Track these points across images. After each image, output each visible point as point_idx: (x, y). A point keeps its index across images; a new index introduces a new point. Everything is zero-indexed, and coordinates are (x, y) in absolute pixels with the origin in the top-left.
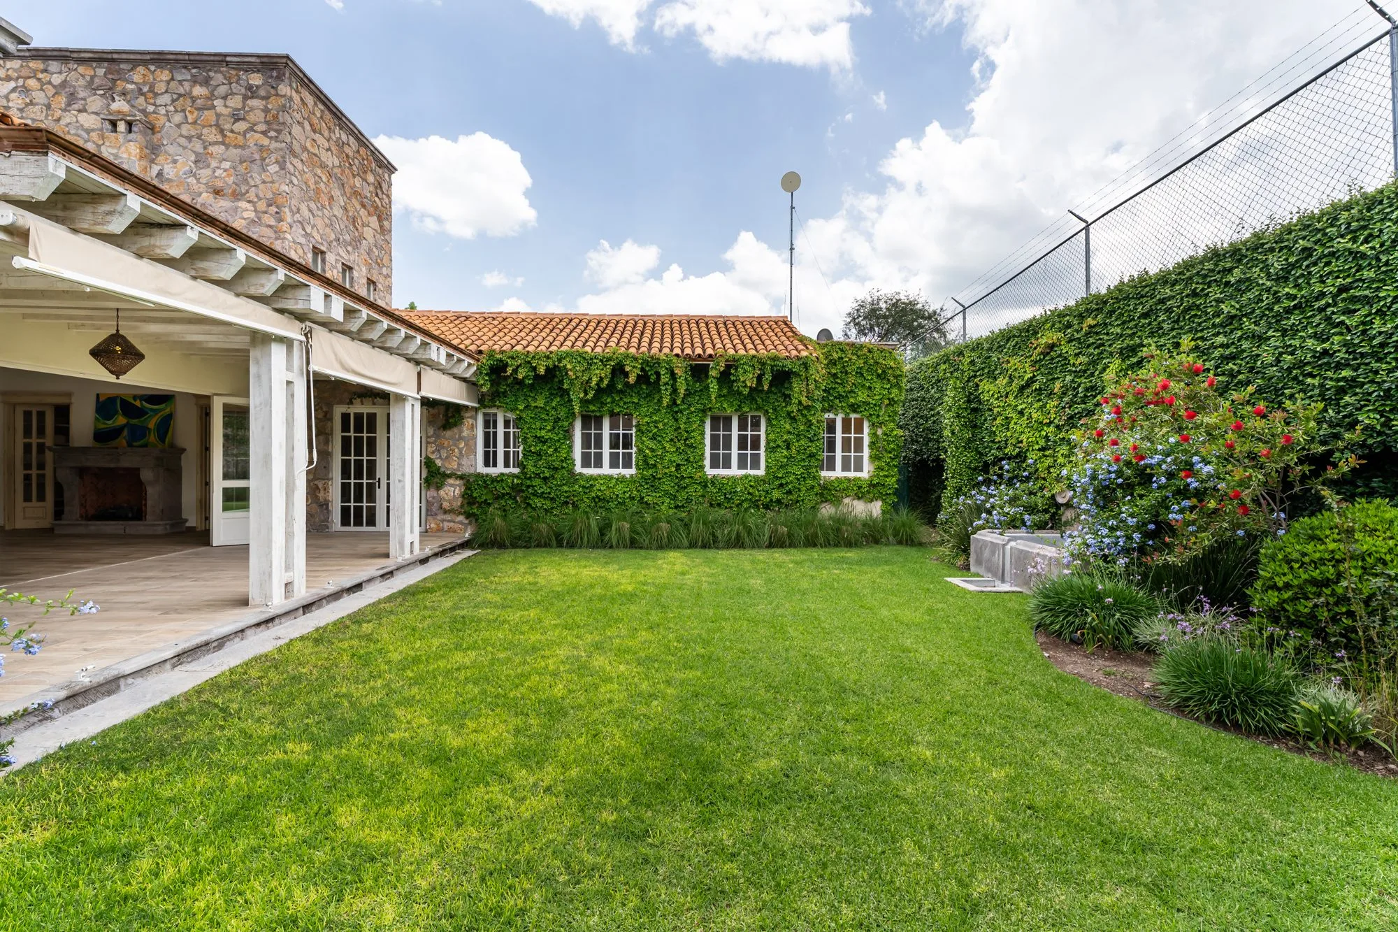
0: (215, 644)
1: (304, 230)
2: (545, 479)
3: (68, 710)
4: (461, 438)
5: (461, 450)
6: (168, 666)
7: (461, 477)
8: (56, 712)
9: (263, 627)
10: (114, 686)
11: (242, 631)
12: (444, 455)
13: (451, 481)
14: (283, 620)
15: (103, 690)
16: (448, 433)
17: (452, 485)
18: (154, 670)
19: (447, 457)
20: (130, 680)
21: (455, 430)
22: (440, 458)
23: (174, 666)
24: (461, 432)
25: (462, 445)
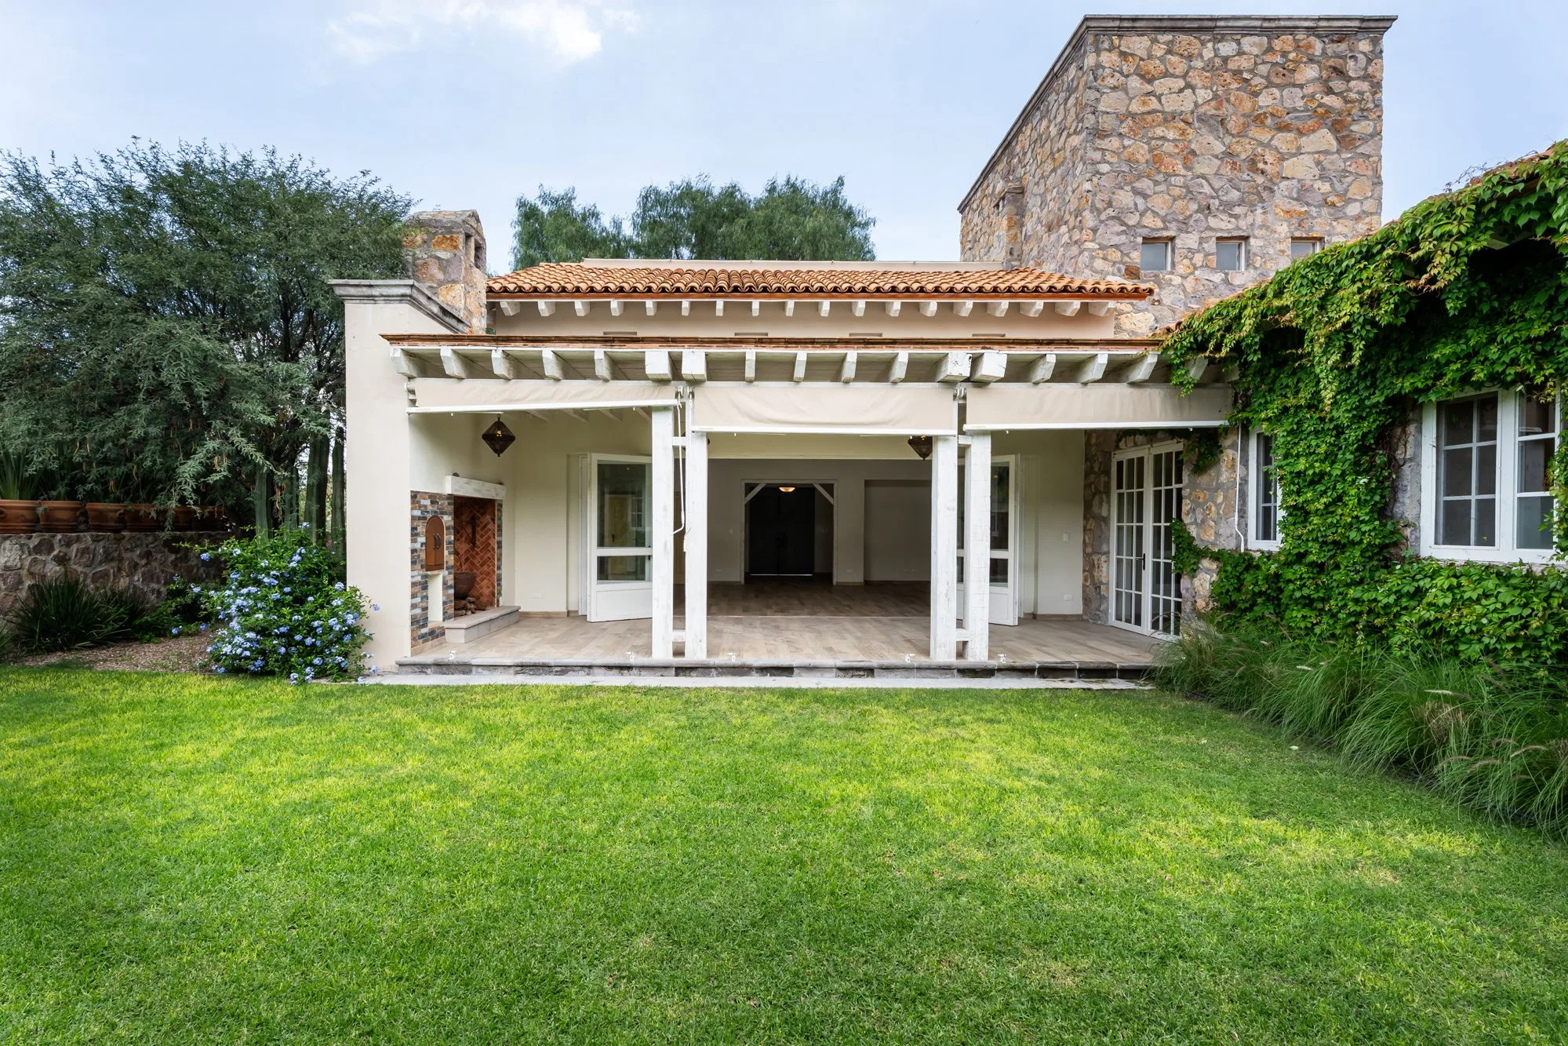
0: (558, 669)
1: (1123, 224)
2: (1320, 568)
3: (436, 673)
4: (1219, 487)
5: (1218, 506)
6: (512, 670)
7: (1216, 557)
8: (429, 671)
9: (615, 671)
10: (467, 669)
11: (590, 667)
12: (1200, 518)
13: (1206, 563)
14: (643, 673)
15: (460, 668)
16: (1204, 480)
17: (1208, 571)
18: (500, 669)
19: (1203, 521)
20: (480, 670)
21: (1212, 472)
22: (1195, 522)
23: (517, 673)
24: (1219, 474)
25: (1220, 499)
